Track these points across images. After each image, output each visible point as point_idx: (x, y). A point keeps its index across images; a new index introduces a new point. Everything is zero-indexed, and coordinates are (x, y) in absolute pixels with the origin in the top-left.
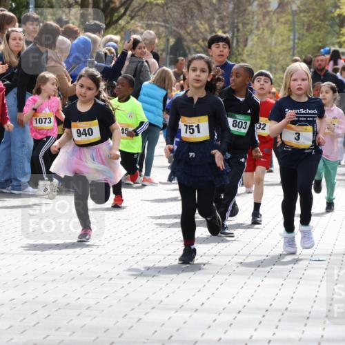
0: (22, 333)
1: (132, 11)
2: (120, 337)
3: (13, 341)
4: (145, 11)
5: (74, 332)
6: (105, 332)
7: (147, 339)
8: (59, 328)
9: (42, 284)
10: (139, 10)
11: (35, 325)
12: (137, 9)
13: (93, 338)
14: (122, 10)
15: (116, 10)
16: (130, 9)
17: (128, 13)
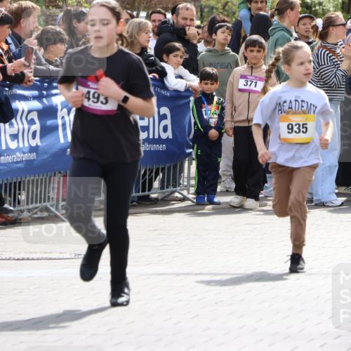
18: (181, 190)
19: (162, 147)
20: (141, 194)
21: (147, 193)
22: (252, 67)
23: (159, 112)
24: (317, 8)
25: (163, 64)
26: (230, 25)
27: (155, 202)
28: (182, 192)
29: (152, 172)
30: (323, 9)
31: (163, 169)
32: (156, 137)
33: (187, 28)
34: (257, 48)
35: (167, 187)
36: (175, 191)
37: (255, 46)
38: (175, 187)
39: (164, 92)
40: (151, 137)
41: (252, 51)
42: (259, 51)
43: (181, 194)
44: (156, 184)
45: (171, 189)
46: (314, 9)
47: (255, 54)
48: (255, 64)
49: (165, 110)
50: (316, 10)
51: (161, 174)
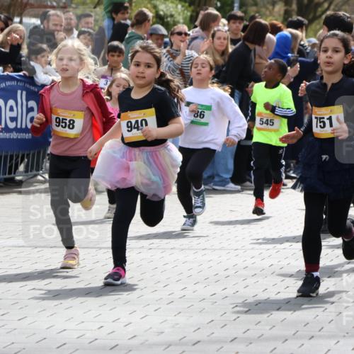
0: (223, 327)
1: (336, 6)
2: (320, 330)
3: (213, 335)
4: (349, 5)
5: (274, 326)
6: (305, 326)
7: (347, 333)
8: (260, 322)
9: (242, 279)
10: (343, 5)
11: (235, 320)
12: (340, 4)
13: (293, 332)
14: (326, 5)
15: (319, 5)
16: (334, 3)
17: (332, 7)
18: (43, 173)
19: (28, 136)
20: (7, 176)
21: (12, 175)
22: (112, 70)
23: (27, 105)
24: (169, 19)
25: (32, 63)
26: (91, 31)
27: (20, 183)
28: (44, 175)
29: (18, 157)
30: (174, 21)
31: (28, 155)
32: (24, 126)
33: (56, 33)
34: (117, 54)
35: (31, 171)
36: (38, 174)
37: (115, 52)
38: (38, 170)
39: (32, 88)
40: (19, 126)
41: (113, 56)
42: (119, 56)
43: (43, 177)
44: (21, 168)
45: (34, 172)
46: (165, 20)
47: (116, 58)
48: (115, 67)
49: (32, 104)
50: (168, 22)
51: (26, 160)
